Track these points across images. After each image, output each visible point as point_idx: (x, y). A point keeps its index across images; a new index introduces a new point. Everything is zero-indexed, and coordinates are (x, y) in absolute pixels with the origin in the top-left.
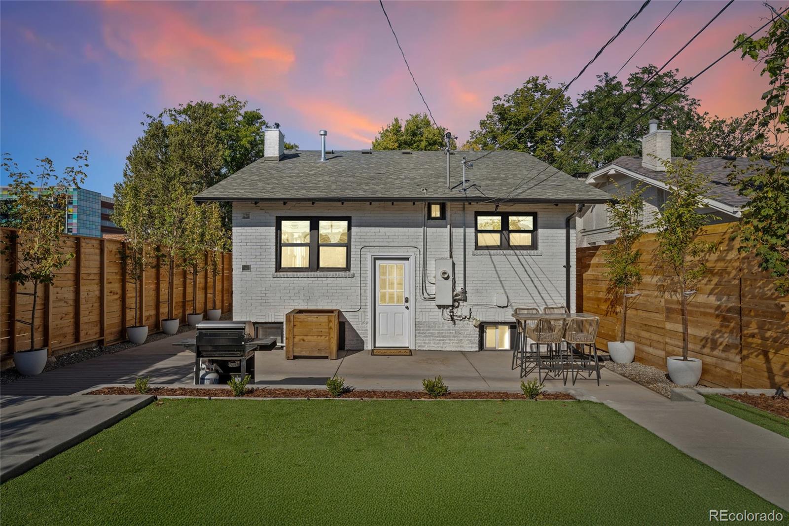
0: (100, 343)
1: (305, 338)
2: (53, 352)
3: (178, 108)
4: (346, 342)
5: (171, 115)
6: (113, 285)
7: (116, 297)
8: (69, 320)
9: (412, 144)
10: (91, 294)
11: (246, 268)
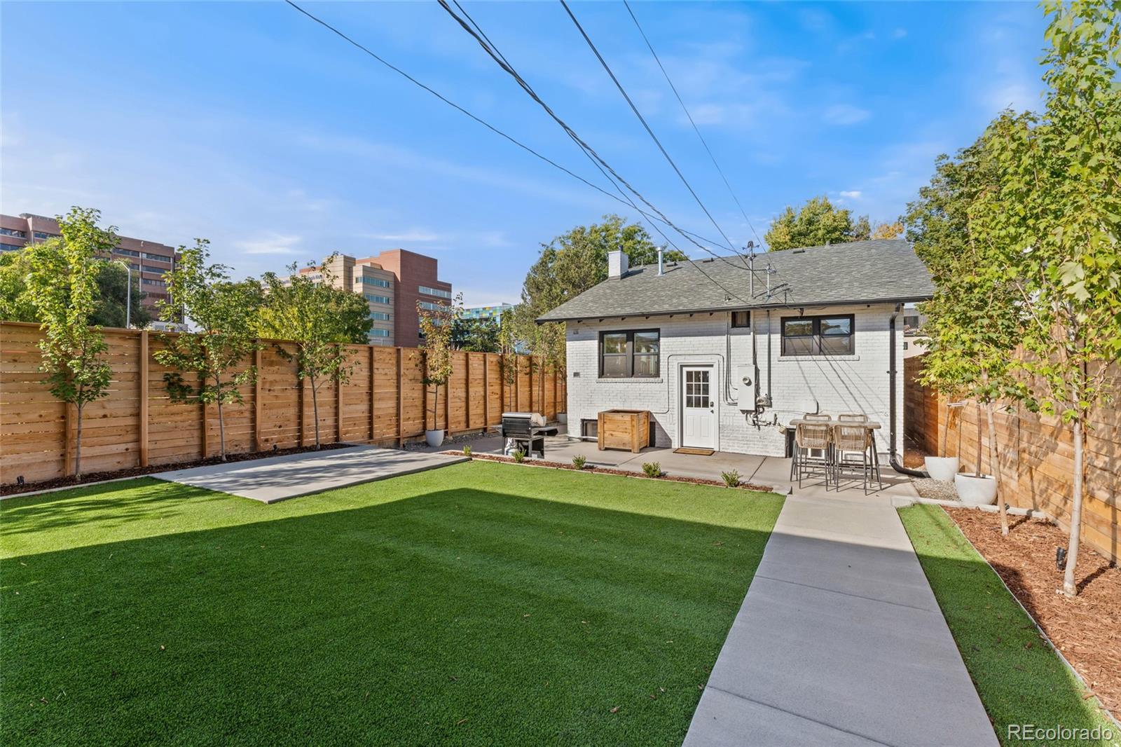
0: (485, 429)
1: (613, 433)
2: (452, 433)
3: (566, 235)
4: (657, 440)
5: (561, 242)
6: (494, 388)
7: (497, 396)
8: (462, 412)
9: (809, 235)
10: (478, 394)
11: (576, 374)
